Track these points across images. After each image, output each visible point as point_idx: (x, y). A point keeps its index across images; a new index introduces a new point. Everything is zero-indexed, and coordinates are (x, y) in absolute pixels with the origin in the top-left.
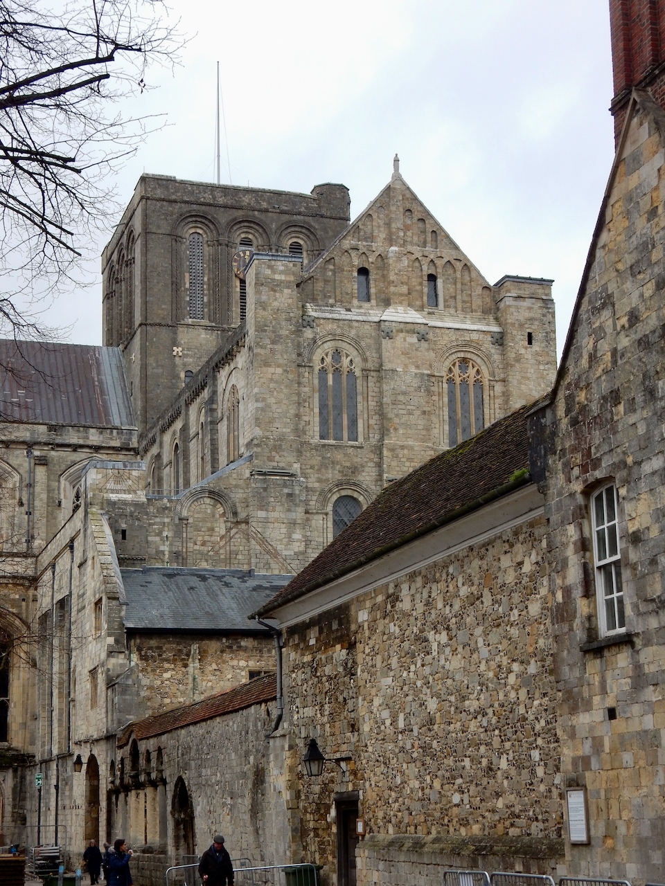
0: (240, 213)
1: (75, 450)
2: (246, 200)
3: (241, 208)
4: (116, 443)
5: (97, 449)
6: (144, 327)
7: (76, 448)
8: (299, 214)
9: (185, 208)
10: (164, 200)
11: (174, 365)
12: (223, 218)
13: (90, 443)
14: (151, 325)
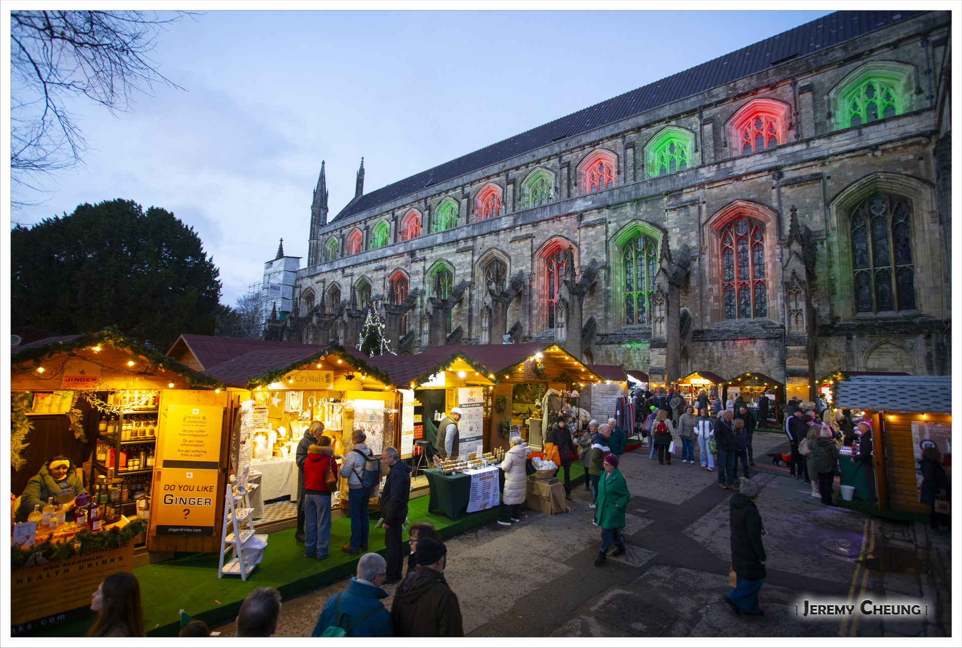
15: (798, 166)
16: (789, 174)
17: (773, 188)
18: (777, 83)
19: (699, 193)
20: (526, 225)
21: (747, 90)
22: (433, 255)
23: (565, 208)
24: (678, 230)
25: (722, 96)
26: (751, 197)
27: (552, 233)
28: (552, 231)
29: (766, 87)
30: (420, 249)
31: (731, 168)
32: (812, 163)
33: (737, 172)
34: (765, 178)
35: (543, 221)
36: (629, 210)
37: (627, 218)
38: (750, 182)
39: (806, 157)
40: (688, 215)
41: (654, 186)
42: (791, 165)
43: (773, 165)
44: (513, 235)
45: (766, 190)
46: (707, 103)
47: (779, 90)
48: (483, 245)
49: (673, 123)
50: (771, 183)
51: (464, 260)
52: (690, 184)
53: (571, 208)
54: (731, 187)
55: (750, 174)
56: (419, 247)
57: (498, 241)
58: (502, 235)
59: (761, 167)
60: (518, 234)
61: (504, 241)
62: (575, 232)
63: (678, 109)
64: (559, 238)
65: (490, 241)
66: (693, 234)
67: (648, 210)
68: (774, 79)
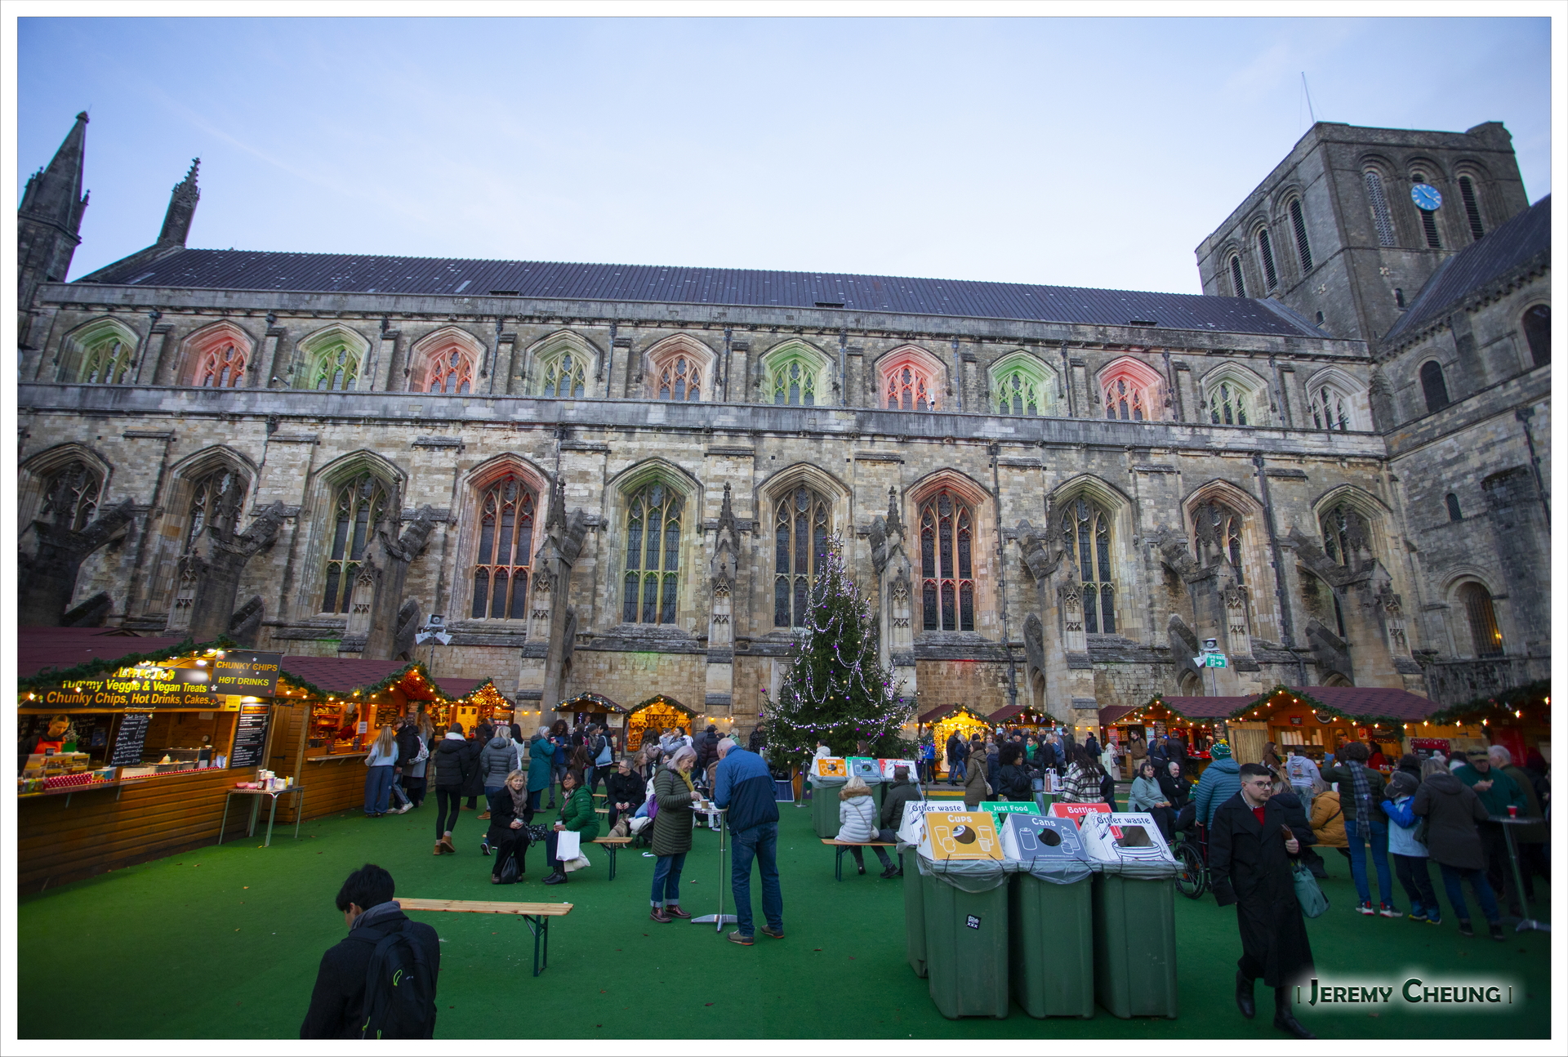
0: (1412, 150)
1: (1313, 360)
2: (1415, 140)
3: (1412, 147)
4: (1349, 353)
5: (1334, 358)
6: (1347, 251)
7: (1315, 358)
8: (1468, 149)
9: (1361, 148)
10: (1341, 142)
11: (1383, 285)
12: (1399, 156)
13: (1326, 353)
14: (1355, 248)
15: (1277, 457)
16: (1270, 464)
17: (1255, 475)
18: (1151, 348)
19: (1171, 459)
20: (885, 436)
21: (1118, 342)
22: (634, 445)
23: (964, 427)
24: (1152, 503)
25: (1091, 339)
26: (1233, 480)
27: (940, 463)
28: (942, 460)
29: (1140, 347)
30: (591, 426)
31: (1208, 437)
32: (1289, 457)
33: (1215, 445)
34: (1246, 461)
35: (923, 438)
36: (1074, 456)
37: (1072, 468)
38: (1230, 460)
39: (1285, 449)
40: (1165, 485)
41: (1110, 432)
42: (1271, 453)
43: (1254, 447)
44: (853, 449)
45: (1247, 476)
46: (1073, 339)
47: (1152, 356)
48: (780, 452)
49: (1028, 348)
50: (1252, 469)
51: (732, 472)
52: (1160, 443)
53: (977, 429)
54: (1209, 461)
55: (1230, 451)
56: (590, 421)
57: (819, 452)
58: (828, 444)
59: (1242, 446)
60: (867, 448)
61: (834, 456)
62: (985, 470)
63: (1035, 332)
64: (954, 475)
65: (796, 448)
66: (1173, 512)
67: (1104, 464)
68: (1147, 342)
